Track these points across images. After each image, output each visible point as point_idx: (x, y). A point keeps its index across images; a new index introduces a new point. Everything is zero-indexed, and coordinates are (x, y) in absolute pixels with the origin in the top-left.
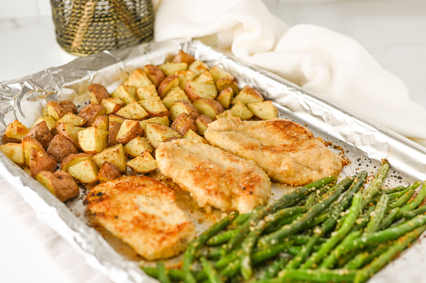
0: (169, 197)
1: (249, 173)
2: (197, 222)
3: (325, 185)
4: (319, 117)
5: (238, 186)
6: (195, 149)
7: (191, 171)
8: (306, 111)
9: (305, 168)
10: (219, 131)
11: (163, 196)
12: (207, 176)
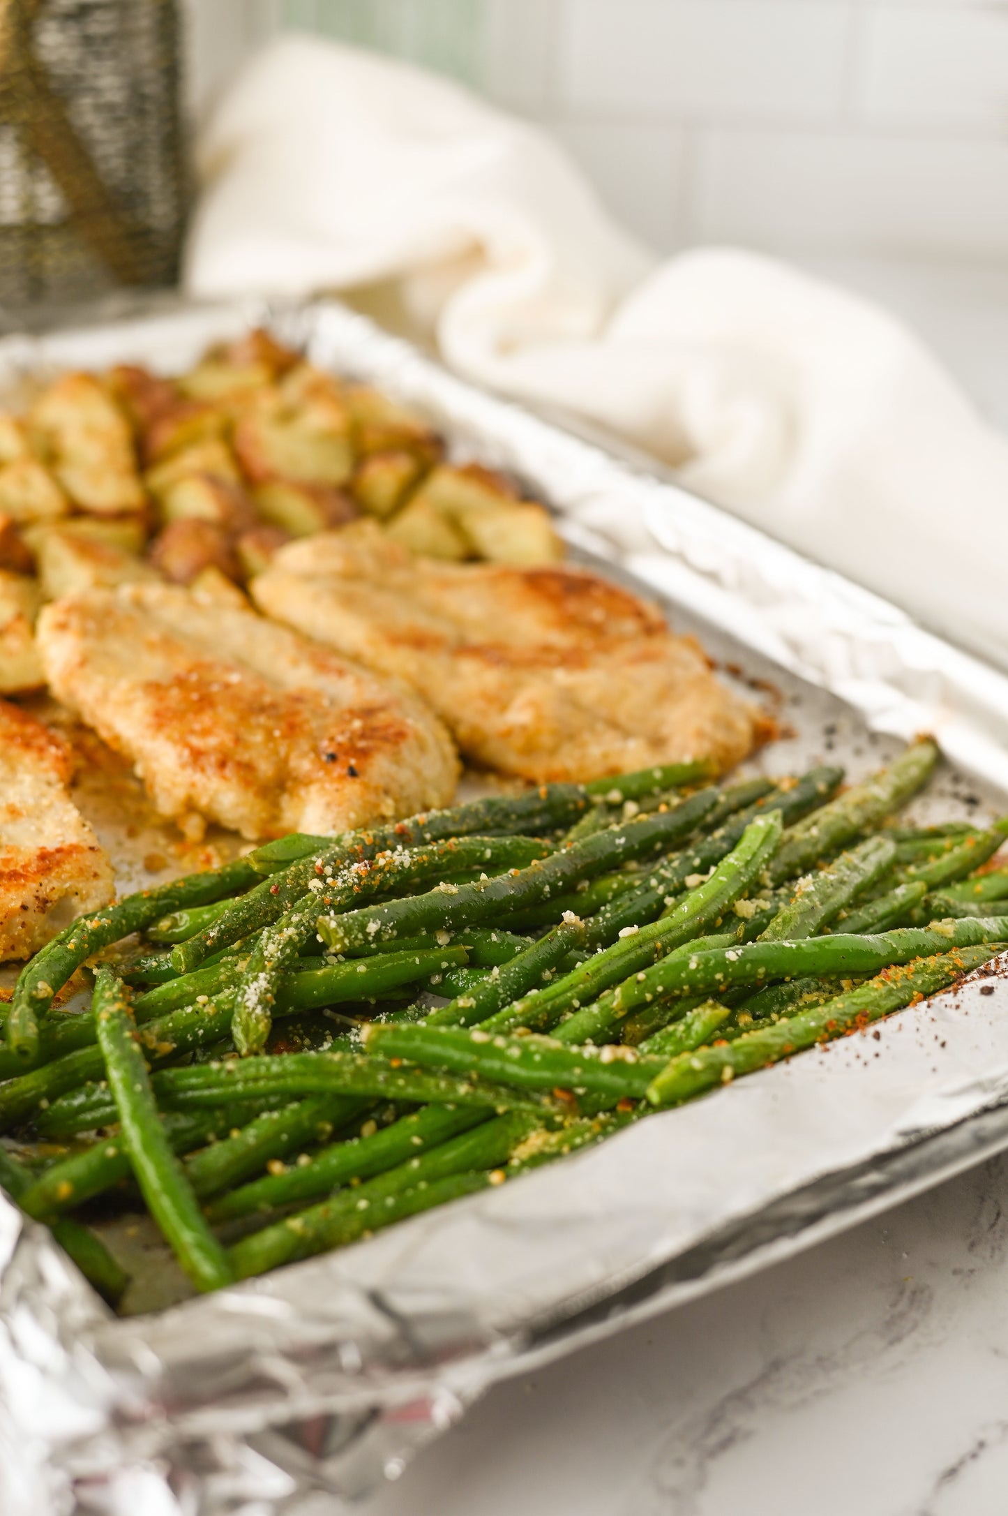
0: (46, 764)
1: (368, 712)
2: (139, 866)
3: (665, 789)
4: (712, 577)
5: (315, 750)
6: (197, 625)
7: (154, 688)
8: (662, 550)
9: (600, 727)
10: (308, 578)
11: (28, 758)
12: (205, 702)
